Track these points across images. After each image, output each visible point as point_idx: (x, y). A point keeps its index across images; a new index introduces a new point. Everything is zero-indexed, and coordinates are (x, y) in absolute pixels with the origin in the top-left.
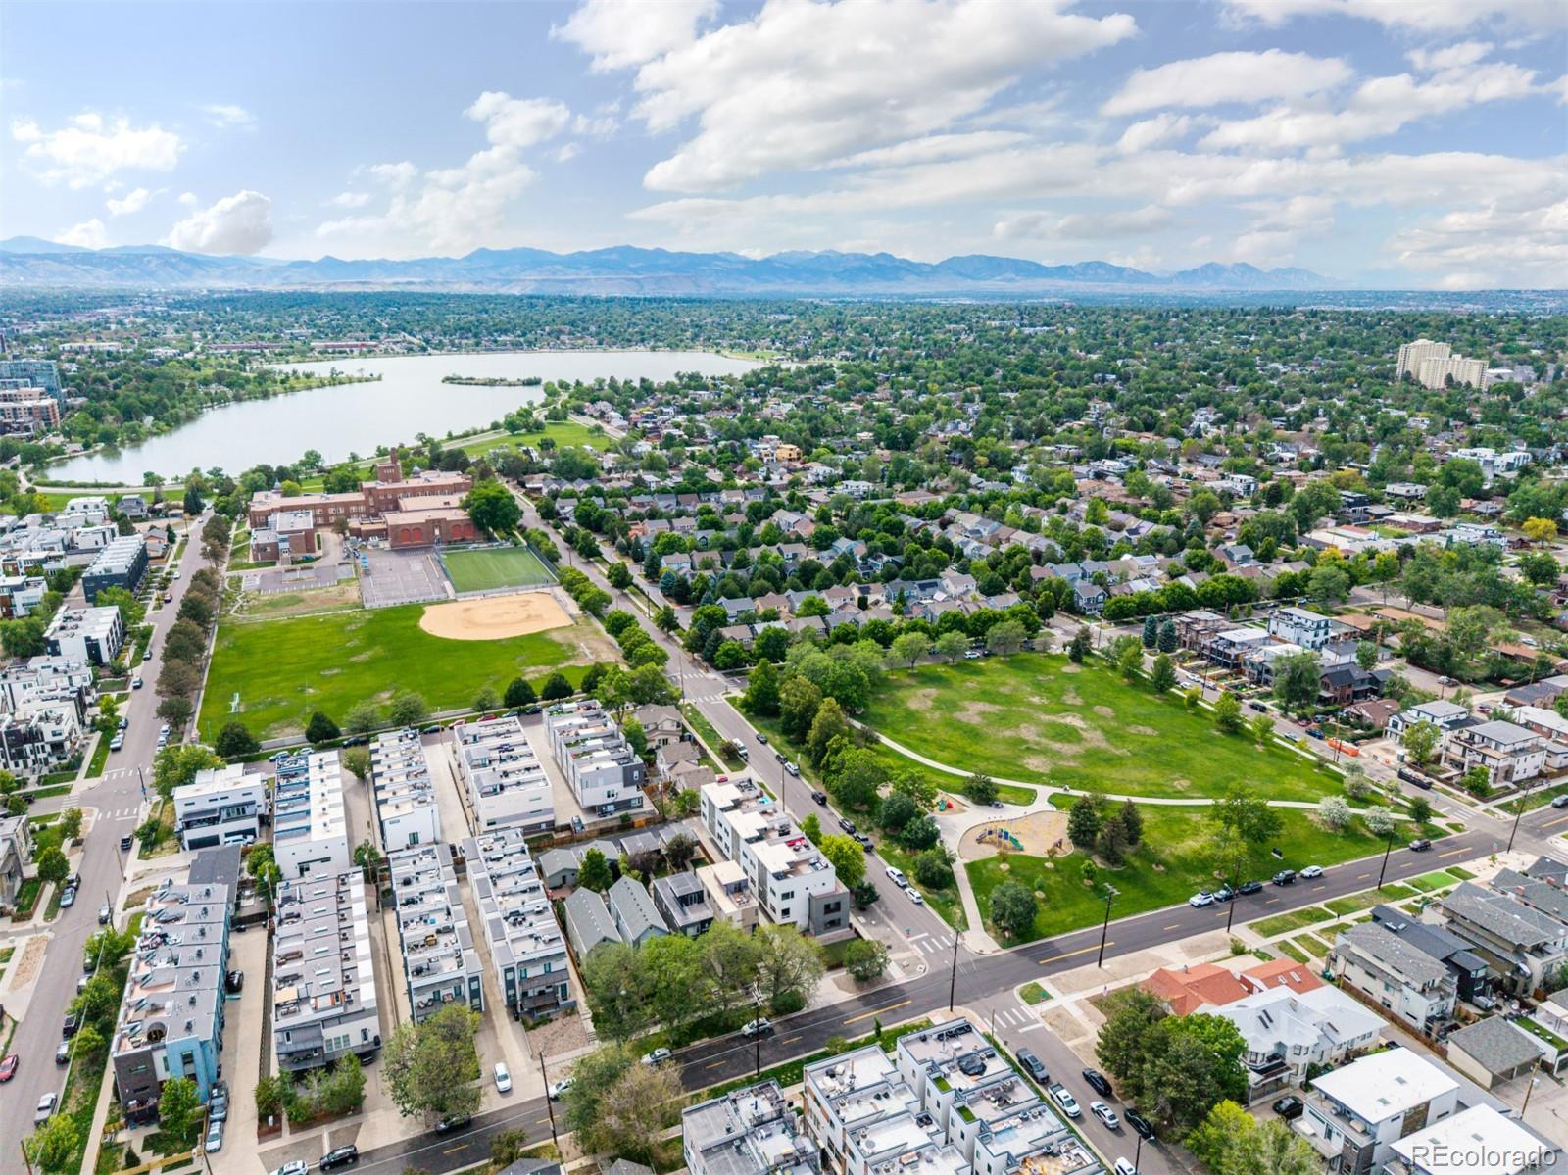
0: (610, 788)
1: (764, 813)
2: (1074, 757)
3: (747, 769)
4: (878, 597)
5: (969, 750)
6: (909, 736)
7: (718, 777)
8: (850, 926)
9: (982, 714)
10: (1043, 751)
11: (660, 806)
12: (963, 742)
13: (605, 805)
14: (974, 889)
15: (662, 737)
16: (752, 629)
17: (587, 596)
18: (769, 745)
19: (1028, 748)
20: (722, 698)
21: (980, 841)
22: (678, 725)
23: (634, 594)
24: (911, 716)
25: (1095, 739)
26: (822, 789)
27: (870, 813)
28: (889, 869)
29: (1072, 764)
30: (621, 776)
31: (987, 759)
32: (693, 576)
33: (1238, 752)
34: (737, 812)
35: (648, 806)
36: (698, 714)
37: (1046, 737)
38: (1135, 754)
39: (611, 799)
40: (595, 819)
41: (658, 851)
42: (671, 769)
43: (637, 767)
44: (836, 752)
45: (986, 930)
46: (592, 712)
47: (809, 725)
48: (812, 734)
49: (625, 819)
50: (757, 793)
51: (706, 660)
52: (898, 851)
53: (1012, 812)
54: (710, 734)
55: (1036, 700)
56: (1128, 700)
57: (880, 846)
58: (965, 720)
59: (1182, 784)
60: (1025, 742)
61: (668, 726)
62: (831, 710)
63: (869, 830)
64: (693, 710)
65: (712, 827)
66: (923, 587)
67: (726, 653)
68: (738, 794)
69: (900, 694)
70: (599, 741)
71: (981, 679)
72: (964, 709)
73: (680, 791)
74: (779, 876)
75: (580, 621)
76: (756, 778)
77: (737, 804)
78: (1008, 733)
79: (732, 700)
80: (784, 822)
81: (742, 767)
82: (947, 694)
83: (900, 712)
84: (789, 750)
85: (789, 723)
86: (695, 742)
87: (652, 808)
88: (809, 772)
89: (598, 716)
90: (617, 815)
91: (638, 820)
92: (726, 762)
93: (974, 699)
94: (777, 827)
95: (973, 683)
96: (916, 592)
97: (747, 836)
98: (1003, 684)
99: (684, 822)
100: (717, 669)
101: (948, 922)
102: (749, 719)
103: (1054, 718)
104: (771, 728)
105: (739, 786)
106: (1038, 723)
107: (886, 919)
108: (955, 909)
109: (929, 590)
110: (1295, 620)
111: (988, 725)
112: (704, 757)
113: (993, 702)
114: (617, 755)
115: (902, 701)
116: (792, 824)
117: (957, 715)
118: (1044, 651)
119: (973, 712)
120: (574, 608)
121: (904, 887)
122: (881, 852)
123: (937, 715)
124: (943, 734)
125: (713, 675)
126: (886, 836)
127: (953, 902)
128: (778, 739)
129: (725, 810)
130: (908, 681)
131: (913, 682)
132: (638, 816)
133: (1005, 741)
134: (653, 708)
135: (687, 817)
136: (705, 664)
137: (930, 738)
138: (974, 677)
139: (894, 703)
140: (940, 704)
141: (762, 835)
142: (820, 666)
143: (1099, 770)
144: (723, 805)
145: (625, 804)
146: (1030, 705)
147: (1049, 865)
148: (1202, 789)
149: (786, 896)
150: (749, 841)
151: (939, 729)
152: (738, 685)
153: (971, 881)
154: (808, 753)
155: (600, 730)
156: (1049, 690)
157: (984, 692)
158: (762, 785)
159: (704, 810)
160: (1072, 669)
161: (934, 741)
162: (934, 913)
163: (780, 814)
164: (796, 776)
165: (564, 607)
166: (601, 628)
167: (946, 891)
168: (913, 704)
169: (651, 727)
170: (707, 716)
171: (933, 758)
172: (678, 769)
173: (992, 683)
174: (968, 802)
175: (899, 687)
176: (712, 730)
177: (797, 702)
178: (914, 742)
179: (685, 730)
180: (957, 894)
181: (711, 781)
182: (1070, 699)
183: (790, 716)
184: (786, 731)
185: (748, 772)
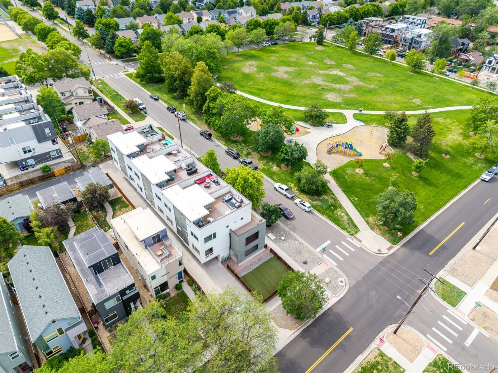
0: (26, 144)
1: (170, 154)
2: (350, 91)
3: (147, 119)
4: (207, 18)
5: (290, 93)
6: (251, 88)
7: (125, 127)
8: (266, 246)
9: (287, 72)
10: (332, 90)
11: (77, 155)
12: (285, 89)
13: (25, 160)
14: (344, 191)
15: (78, 101)
16: (136, 33)
17: (25, 21)
18: (160, 101)
19: (323, 89)
20: (122, 75)
21: (330, 152)
22: (90, 92)
23: (61, 23)
24: (247, 77)
25: (355, 81)
26: (205, 128)
27: (245, 142)
28: (277, 185)
29: (352, 96)
30: (32, 134)
31: (304, 97)
32: (95, 9)
33: (428, 81)
34: (144, 158)
35: (68, 156)
36: (107, 85)
37: (328, 82)
38: (381, 87)
39: (29, 155)
40: (17, 172)
41: (74, 200)
42: (85, 124)
43: (46, 125)
44: (214, 99)
45: (372, 229)
46: (12, 85)
47: (188, 83)
48: (192, 89)
49: (46, 170)
50: (159, 136)
51: (108, 52)
52: (275, 168)
53: (338, 129)
54: (116, 97)
55: (311, 63)
56: (357, 61)
57: (261, 166)
58: (279, 76)
59: (418, 101)
60: (319, 85)
61: (81, 92)
62: (202, 71)
63: (249, 154)
64: (103, 83)
65: (123, 170)
66: (230, 14)
67: (121, 45)
68: (142, 140)
69: (236, 65)
70: (12, 106)
71: (276, 55)
72: (275, 71)
73: (94, 140)
74: (201, 223)
75: (23, 37)
76: (156, 125)
77: (143, 149)
78: (307, 82)
79: (130, 76)
80: (189, 161)
81: (143, 118)
82: (263, 64)
83: (239, 76)
84: (175, 104)
85: (172, 85)
86: (106, 103)
87: (71, 157)
88: (193, 117)
89: (16, 87)
90: (38, 167)
91: (56, 170)
92: (130, 115)
93: (278, 65)
94: (184, 166)
95: (273, 57)
96: (227, 16)
97: (158, 181)
98: (290, 57)
99: (101, 166)
100: (117, 58)
101: (339, 225)
102: (143, 85)
103: (326, 72)
104: (160, 90)
105: (142, 132)
106: (320, 75)
107: (292, 233)
108: (339, 212)
109: (233, 15)
110: (411, 20)
111: (293, 78)
112: (112, 112)
113: (289, 66)
114: (29, 116)
115: (238, 69)
116: (197, 162)
117: (273, 74)
118: (301, 41)
119: (282, 72)
120: (19, 30)
121: (292, 198)
122: (263, 170)
123: (262, 75)
124: (271, 85)
125: (115, 62)
126: (262, 158)
127: (336, 208)
128: (166, 97)
129: (132, 156)
130: (237, 58)
131: (240, 59)
132: (57, 166)
133: (308, 86)
134: (66, 80)
135: (102, 161)
136: (108, 56)
137: (264, 88)
138: (273, 55)
139: (233, 70)
140: (261, 69)
141: (172, 178)
142: (186, 47)
143: (369, 97)
144: (129, 152)
145: (45, 157)
146: (310, 66)
147: (386, 165)
148: (429, 103)
149: (208, 239)
150: (161, 185)
151: (267, 83)
152: (132, 67)
153: (339, 186)
154: (191, 103)
155: (17, 97)
156: (315, 58)
157: (282, 61)
158: (161, 129)
159: (115, 155)
160: (320, 48)
161: (267, 90)
162: (324, 218)
163: (184, 153)
164: (184, 120)
165: (13, 30)
166: (35, 38)
167: (324, 197)
168: (246, 70)
169: (68, 94)
170: (113, 86)
171: (271, 100)
172: (90, 123)
173: (284, 56)
174: (308, 126)
175: (234, 62)
176: (118, 95)
177: (176, 69)
178: (255, 91)
179: (96, 95)
180: (335, 199)
181: (118, 130)
182: (328, 62)
183: (173, 79)
184: (171, 90)
185: (148, 121)
